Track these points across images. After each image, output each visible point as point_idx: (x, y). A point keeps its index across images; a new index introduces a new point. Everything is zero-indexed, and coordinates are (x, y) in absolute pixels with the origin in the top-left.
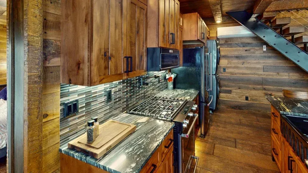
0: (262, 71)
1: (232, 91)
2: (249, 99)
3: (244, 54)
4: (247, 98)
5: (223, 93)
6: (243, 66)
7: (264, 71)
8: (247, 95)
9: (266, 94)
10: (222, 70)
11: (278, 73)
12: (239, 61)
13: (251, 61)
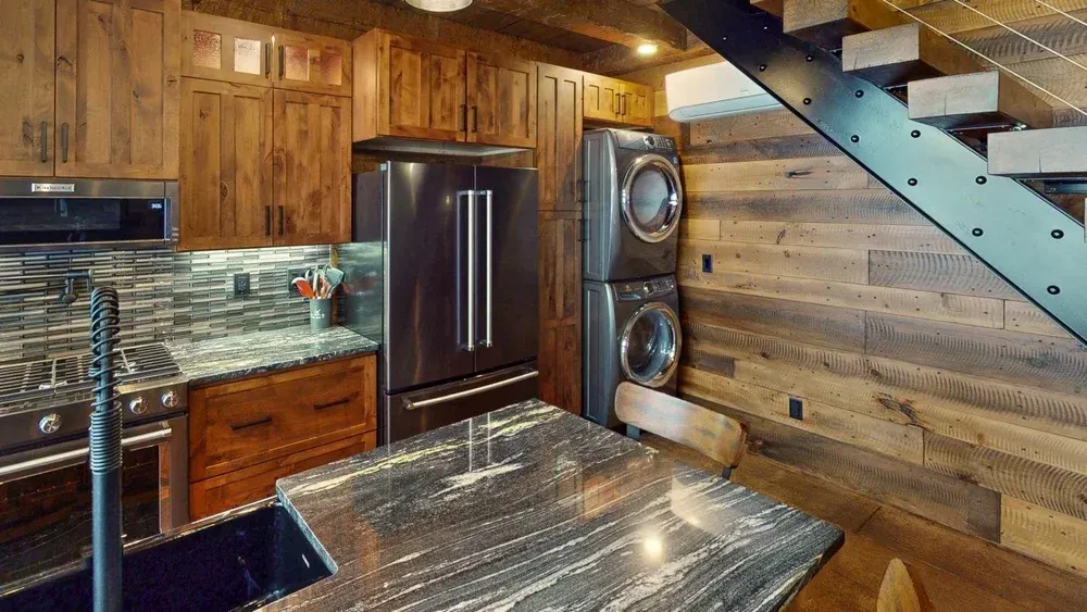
0: (865, 279)
1: (736, 363)
2: (805, 414)
3: (783, 188)
4: (796, 409)
5: (702, 368)
6: (780, 249)
7: (870, 282)
8: (797, 393)
9: (880, 400)
10: (700, 263)
11: (942, 295)
12: (762, 223)
13: (814, 225)
